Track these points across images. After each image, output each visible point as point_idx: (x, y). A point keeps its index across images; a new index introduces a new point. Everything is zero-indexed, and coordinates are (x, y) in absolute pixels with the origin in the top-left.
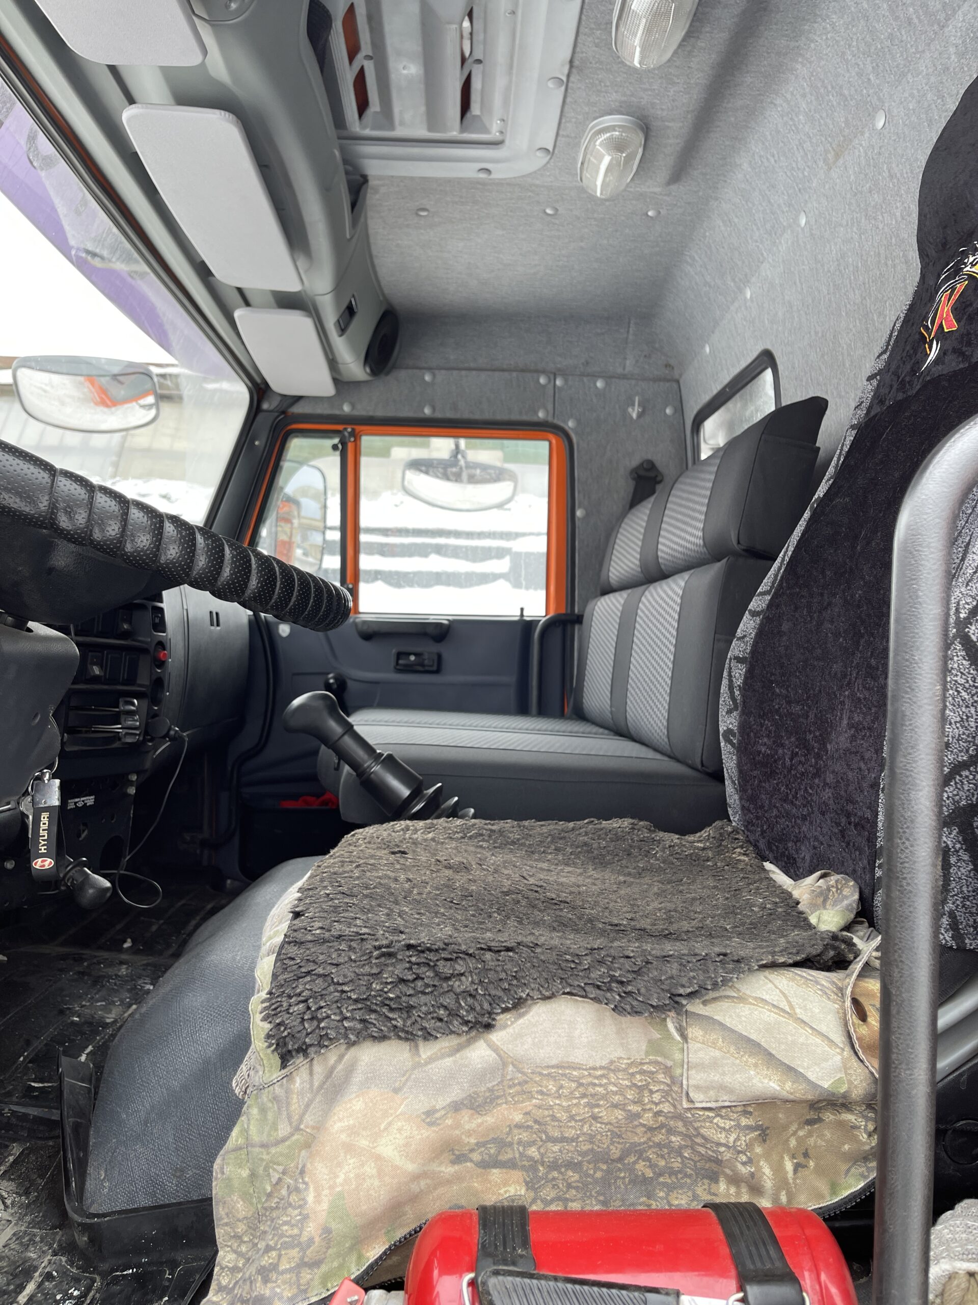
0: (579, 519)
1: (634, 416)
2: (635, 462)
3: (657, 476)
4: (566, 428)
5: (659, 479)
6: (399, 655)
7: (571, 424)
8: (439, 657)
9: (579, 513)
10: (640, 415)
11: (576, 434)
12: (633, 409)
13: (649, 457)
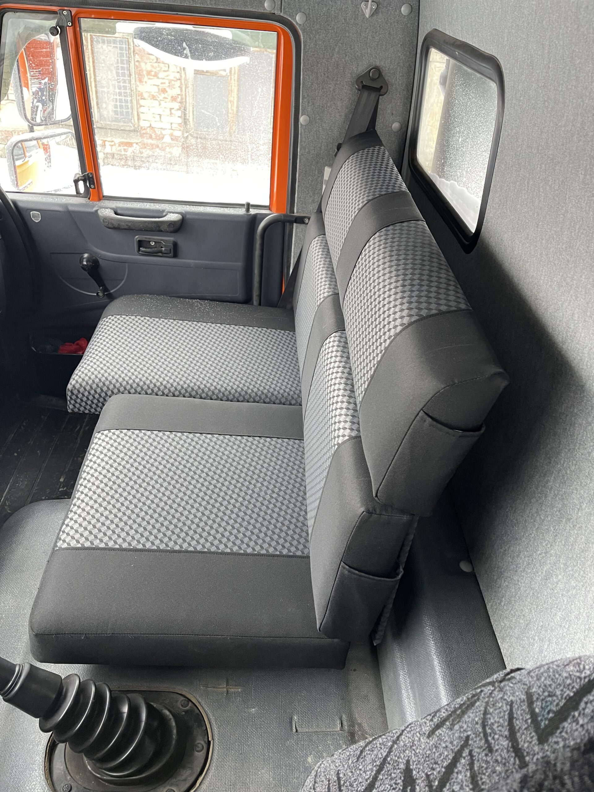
0: (301, 124)
1: (367, 13)
2: (361, 68)
3: (381, 87)
4: (294, 23)
5: (383, 91)
6: (140, 244)
7: (298, 19)
8: (175, 245)
9: (302, 119)
10: (372, 15)
11: (304, 30)
12: (366, 6)
13: (378, 64)
